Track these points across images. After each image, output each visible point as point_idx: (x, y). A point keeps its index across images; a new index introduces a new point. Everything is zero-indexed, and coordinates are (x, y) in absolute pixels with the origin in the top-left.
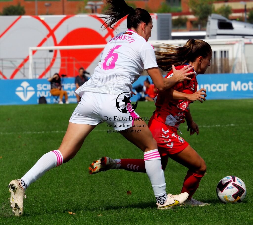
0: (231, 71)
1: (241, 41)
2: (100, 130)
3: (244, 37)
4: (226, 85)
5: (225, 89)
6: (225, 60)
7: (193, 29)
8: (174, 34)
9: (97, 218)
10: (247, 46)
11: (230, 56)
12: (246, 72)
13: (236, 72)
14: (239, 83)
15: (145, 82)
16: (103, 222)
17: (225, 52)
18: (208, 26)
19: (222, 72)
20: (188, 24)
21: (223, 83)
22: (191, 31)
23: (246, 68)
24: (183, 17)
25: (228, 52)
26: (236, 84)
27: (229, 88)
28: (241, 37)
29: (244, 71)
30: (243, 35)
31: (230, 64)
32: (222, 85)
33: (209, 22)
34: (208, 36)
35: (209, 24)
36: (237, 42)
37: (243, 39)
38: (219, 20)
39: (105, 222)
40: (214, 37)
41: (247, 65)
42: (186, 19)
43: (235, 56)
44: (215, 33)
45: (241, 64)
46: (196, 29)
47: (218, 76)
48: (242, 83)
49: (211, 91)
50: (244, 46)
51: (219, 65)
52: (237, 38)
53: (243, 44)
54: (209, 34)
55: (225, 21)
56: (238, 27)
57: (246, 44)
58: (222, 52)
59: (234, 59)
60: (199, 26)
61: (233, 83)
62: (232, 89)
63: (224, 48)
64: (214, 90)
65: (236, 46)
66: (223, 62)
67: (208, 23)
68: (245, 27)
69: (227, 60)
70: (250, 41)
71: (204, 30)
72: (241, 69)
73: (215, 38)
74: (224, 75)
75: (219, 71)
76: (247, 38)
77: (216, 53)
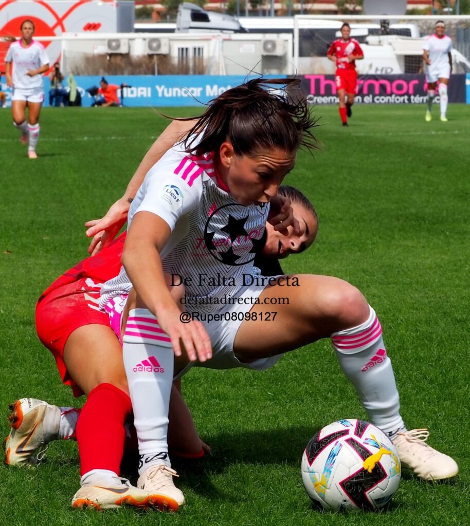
0: (206, 72)
1: (219, 36)
2: (46, 140)
3: (222, 32)
4: (200, 89)
5: (199, 95)
6: (199, 59)
7: (159, 20)
8: (137, 26)
9: (42, 241)
10: (226, 43)
11: (206, 54)
12: (225, 74)
13: (212, 73)
14: (215, 87)
15: (102, 83)
16: (50, 246)
17: (199, 49)
18: (178, 17)
19: (195, 73)
20: (154, 15)
21: (196, 86)
22: (158, 22)
23: (224, 69)
24: (149, 6)
25: (203, 49)
26: (212, 88)
27: (203, 92)
28: (219, 31)
29: (222, 73)
30: (222, 30)
31: (205, 64)
32: (195, 89)
33: (180, 12)
34: (179, 29)
35: (180, 15)
36: (214, 37)
37: (221, 34)
38: (193, 10)
39: (52, 246)
40: (186, 30)
41: (226, 66)
42: (152, 10)
43: (211, 55)
44: (188, 26)
45: (218, 64)
46: (165, 20)
47: (191, 77)
48: (219, 87)
49: (182, 96)
50: (222, 42)
51: (191, 64)
52: (214, 32)
53: (221, 40)
54: (180, 27)
55: (199, 11)
56: (215, 19)
57: (225, 40)
58: (195, 49)
59: (210, 58)
60: (168, 17)
61: (208, 87)
62: (207, 95)
63: (198, 45)
64: (185, 95)
65: (213, 42)
66: (197, 61)
67: (178, 14)
68: (224, 19)
69: (201, 59)
70: (230, 36)
71: (174, 22)
72: (218, 70)
73: (188, 32)
74: (197, 77)
75: (191, 72)
76: (226, 33)
77: (188, 50)
